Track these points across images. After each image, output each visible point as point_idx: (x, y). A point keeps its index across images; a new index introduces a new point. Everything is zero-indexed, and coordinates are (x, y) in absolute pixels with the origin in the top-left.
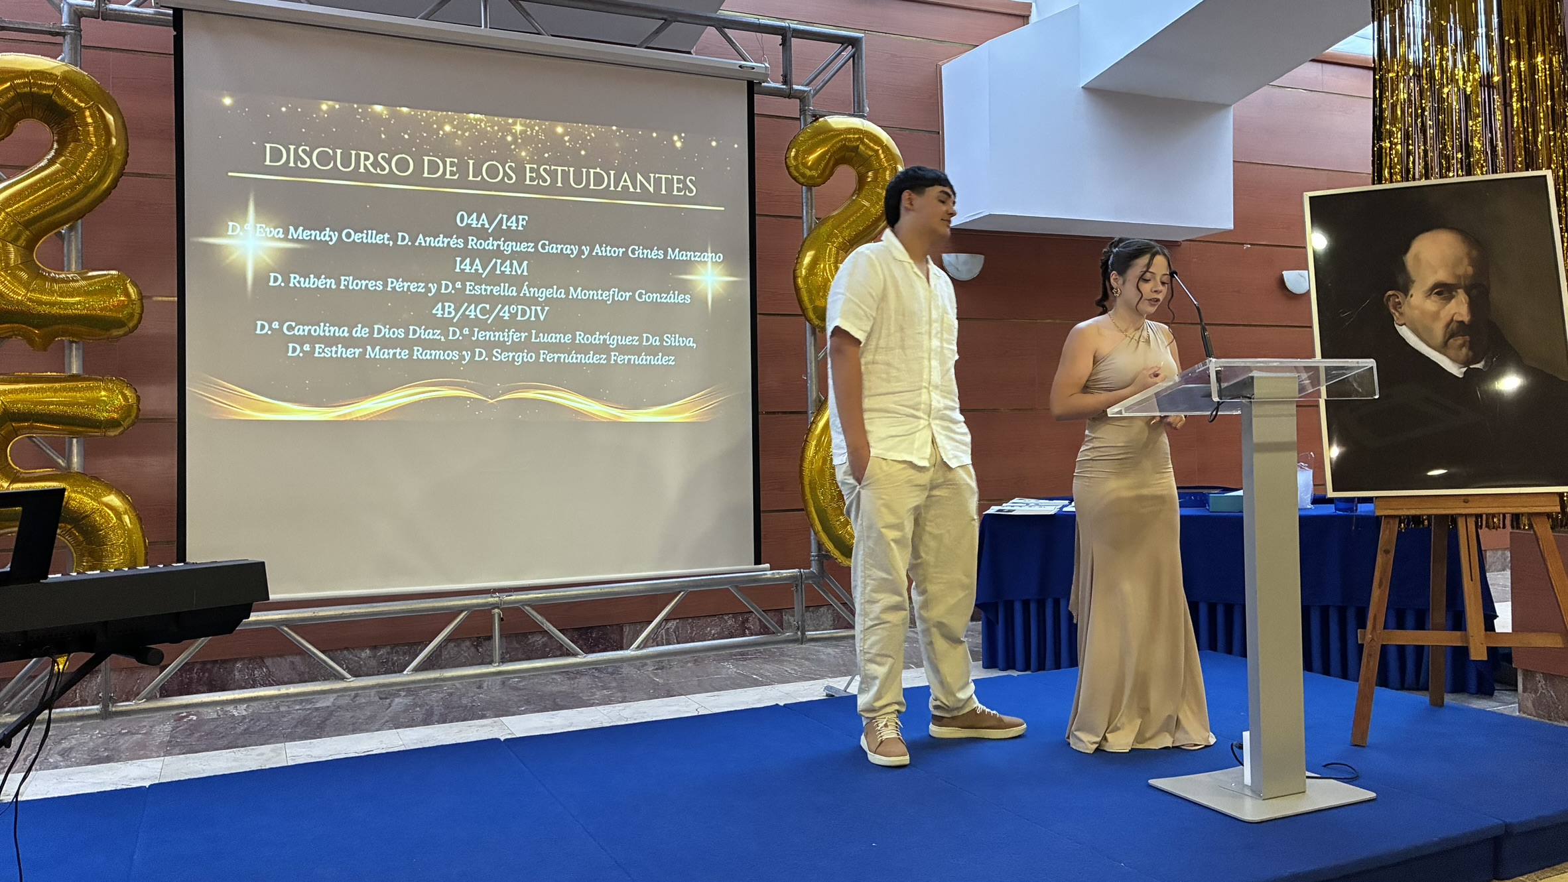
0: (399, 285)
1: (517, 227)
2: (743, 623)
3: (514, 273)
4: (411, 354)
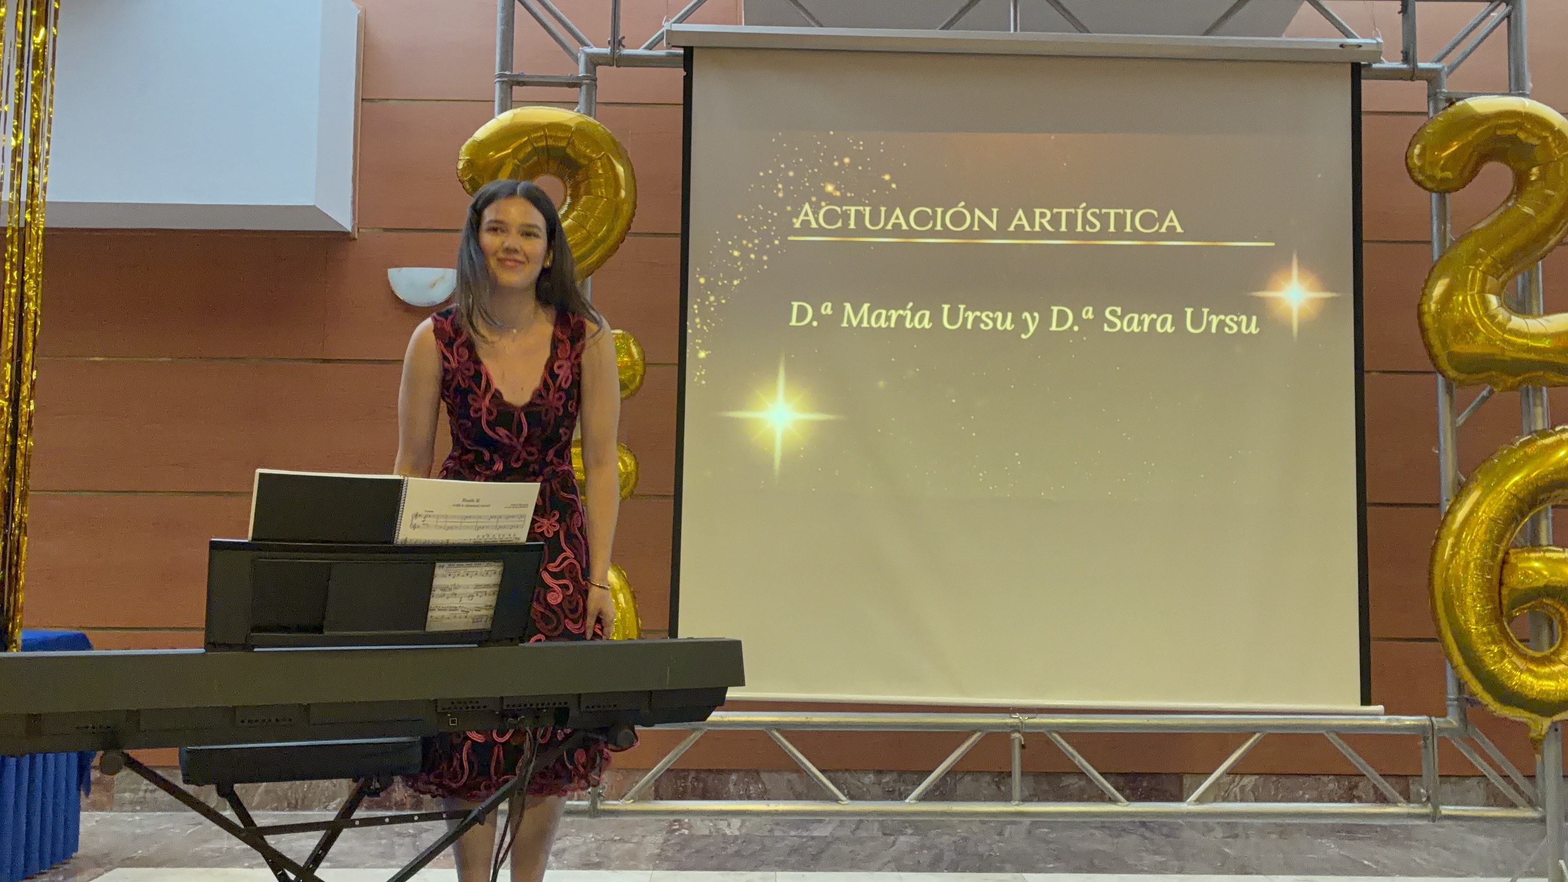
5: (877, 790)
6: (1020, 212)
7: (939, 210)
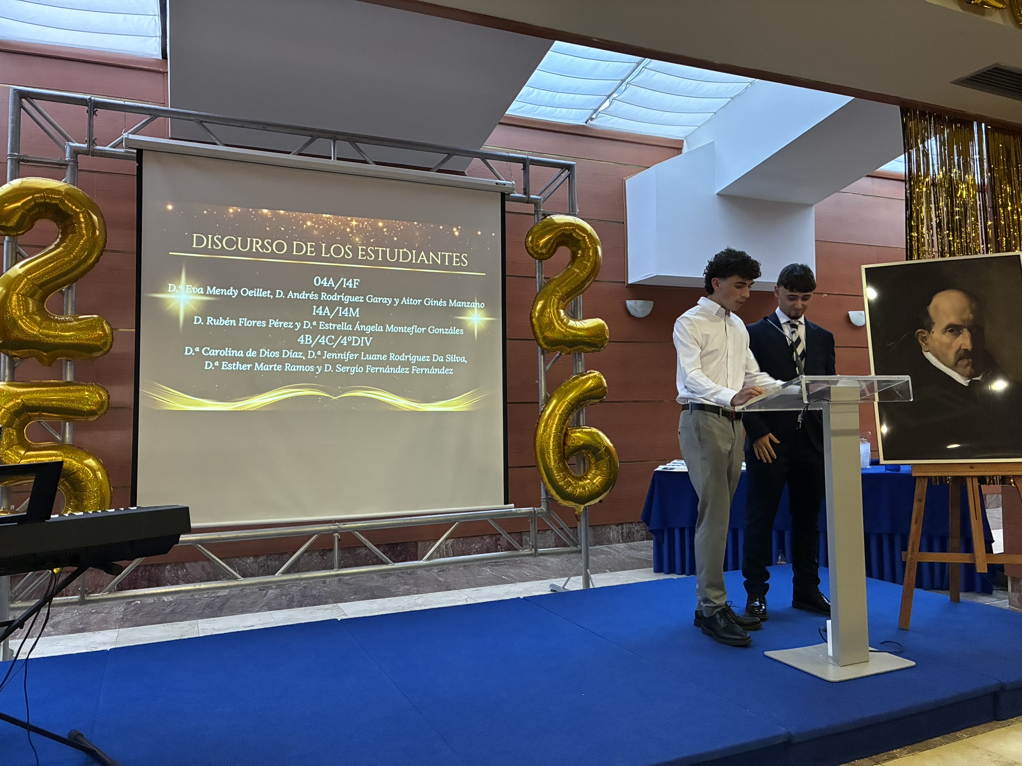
0: (276, 324)
1: (353, 286)
2: (496, 541)
3: (350, 316)
4: (284, 367)
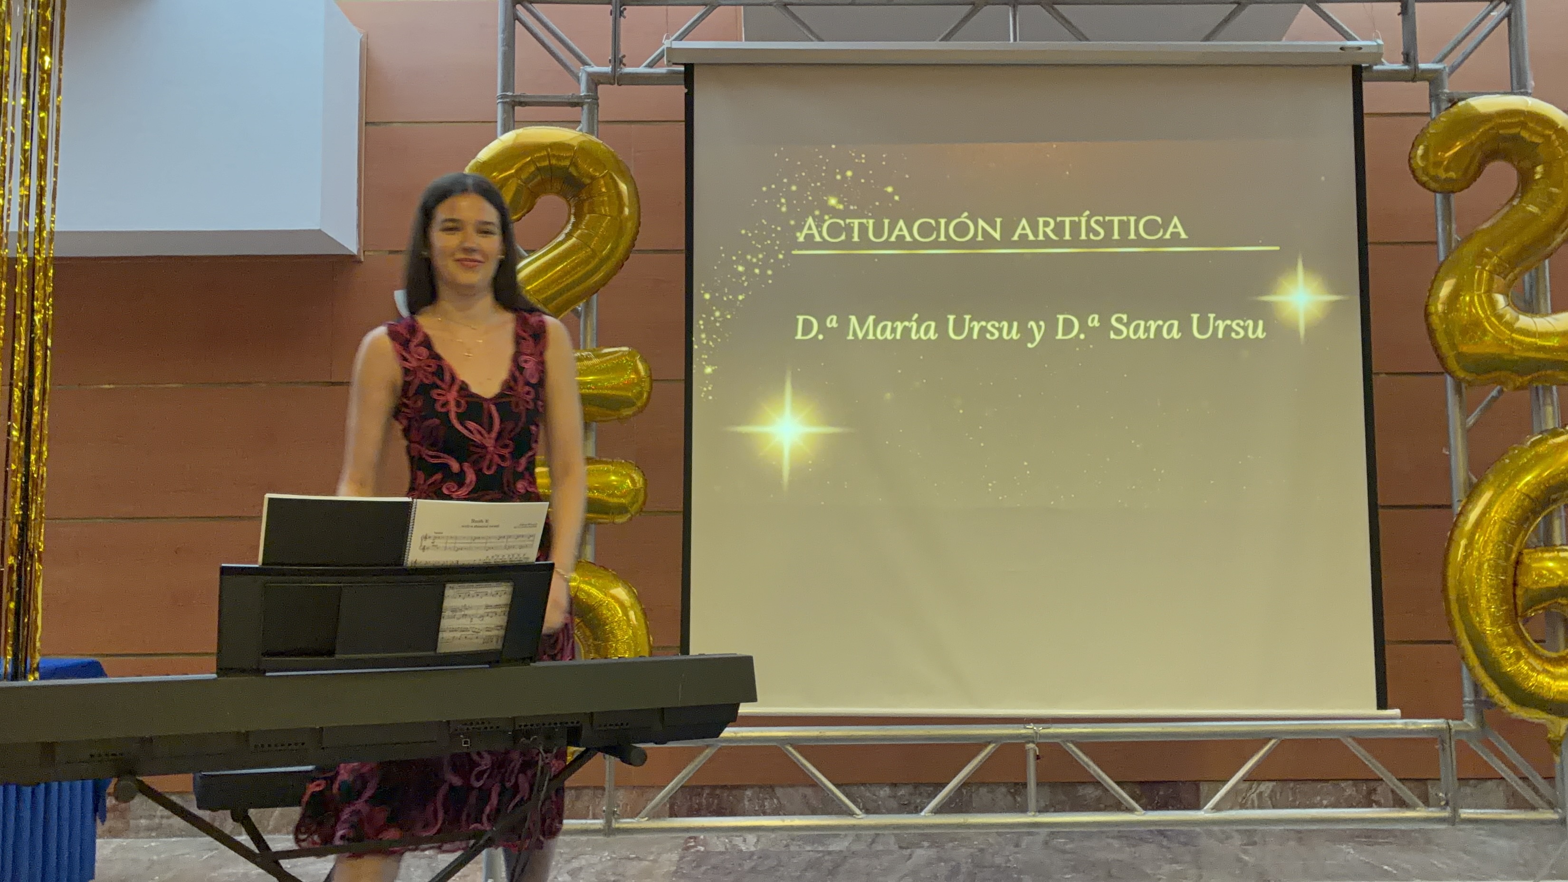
5: (894, 804)
6: (1024, 222)
7: (943, 221)
